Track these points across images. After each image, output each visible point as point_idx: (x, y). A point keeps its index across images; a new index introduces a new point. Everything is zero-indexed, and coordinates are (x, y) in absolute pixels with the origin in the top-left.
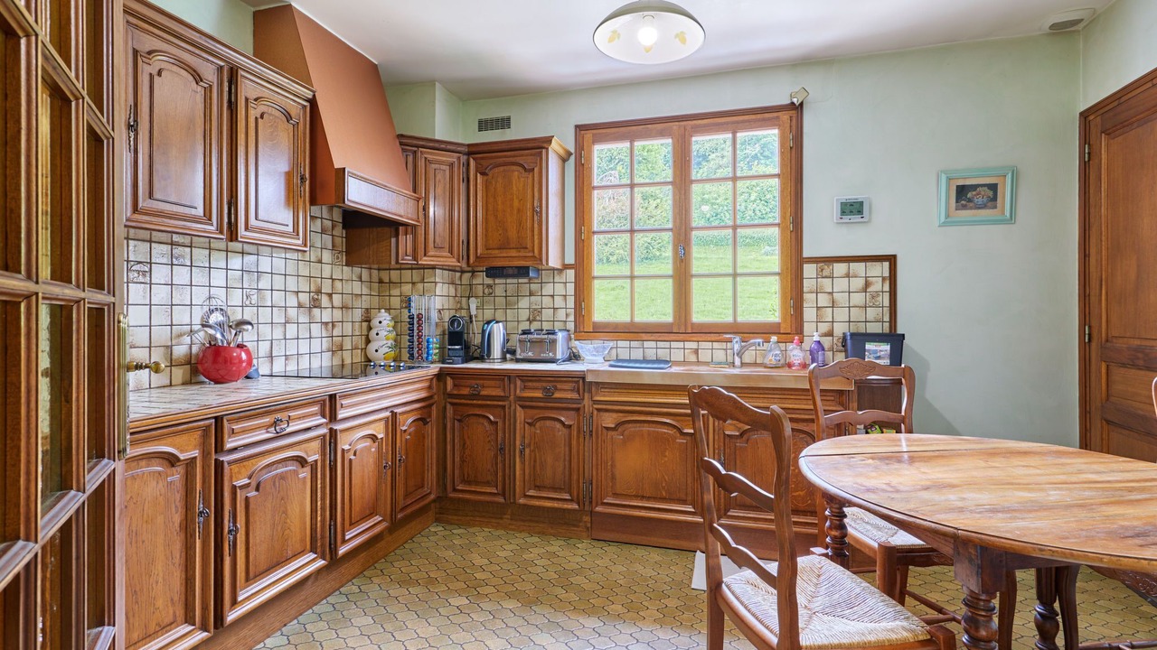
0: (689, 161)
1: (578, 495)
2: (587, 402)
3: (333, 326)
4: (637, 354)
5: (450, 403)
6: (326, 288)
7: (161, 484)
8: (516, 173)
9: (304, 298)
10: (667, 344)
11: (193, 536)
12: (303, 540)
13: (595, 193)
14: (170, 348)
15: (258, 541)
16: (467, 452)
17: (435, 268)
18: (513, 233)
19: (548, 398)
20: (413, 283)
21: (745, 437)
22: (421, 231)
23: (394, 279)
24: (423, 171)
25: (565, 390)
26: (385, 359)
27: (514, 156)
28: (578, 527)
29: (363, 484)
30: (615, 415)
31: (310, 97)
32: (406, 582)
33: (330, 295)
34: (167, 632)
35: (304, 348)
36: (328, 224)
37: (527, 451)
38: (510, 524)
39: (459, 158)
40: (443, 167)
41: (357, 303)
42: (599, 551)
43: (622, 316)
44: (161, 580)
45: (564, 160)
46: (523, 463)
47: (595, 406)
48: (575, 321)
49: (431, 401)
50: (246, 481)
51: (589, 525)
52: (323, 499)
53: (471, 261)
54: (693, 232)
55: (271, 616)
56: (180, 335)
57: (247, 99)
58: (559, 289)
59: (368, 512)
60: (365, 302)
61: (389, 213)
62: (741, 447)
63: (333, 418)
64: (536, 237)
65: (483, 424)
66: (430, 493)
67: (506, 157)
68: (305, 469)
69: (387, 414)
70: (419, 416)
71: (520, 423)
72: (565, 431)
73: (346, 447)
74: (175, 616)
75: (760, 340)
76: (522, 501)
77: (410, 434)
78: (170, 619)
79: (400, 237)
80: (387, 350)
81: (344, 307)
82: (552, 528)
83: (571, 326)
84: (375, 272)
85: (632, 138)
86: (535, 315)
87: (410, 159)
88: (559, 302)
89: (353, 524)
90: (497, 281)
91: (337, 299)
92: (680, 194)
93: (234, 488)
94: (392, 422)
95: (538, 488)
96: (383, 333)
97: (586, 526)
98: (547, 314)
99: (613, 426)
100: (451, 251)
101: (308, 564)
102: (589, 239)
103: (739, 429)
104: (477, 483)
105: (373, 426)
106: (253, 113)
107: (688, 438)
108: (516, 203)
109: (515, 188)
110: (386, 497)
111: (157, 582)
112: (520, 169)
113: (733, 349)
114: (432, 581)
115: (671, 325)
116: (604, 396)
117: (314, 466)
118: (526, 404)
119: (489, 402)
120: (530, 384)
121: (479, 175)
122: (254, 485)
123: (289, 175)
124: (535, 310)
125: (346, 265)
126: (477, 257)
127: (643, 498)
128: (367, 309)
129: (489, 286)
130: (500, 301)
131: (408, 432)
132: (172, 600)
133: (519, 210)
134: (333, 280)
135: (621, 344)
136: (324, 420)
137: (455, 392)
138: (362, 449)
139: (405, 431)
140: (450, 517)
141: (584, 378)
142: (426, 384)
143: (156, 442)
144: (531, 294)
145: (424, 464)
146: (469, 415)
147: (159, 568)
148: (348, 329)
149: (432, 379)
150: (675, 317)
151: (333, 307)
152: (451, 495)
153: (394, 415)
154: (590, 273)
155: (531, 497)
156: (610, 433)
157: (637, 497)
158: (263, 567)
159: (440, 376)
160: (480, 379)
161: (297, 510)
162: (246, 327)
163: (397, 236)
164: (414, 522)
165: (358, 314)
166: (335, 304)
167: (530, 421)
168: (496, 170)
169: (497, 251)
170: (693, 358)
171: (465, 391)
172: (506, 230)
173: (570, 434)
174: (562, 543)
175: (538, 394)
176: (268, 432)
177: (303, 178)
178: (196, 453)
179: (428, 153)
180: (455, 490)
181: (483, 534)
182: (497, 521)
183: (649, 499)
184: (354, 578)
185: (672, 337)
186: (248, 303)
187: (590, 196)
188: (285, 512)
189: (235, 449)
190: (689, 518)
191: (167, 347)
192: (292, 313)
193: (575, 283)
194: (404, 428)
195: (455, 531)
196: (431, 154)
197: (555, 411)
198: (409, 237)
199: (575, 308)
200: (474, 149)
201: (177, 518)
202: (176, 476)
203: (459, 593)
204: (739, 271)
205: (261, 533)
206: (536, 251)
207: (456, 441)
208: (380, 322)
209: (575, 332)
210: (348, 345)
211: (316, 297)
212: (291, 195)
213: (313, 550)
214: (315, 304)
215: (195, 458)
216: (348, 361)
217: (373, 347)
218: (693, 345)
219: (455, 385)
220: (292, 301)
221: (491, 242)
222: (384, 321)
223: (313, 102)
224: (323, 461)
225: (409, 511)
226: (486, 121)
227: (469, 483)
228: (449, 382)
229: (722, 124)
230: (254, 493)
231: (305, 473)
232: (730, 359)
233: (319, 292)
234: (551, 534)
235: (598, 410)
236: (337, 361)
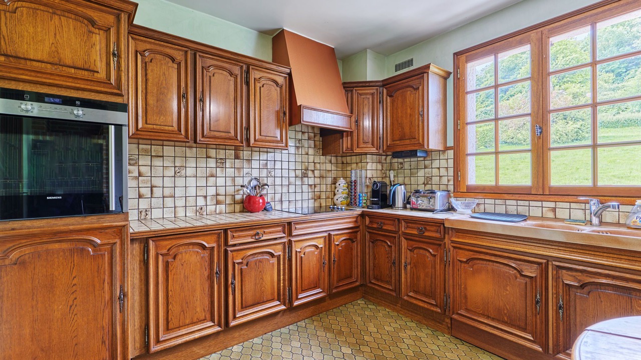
0: (546, 58)
1: (440, 303)
2: (446, 240)
3: (315, 186)
4: (501, 209)
5: (368, 231)
6: (311, 167)
7: (198, 257)
8: (409, 93)
9: (299, 173)
10: (527, 203)
11: (213, 282)
12: (273, 294)
13: (469, 97)
14: (234, 196)
15: (247, 290)
16: (376, 261)
17: (367, 154)
18: (407, 130)
19: (421, 235)
20: (357, 163)
21: (586, 289)
22: (355, 134)
23: (349, 162)
24: (357, 100)
25: (432, 231)
26: (341, 204)
27: (408, 82)
28: (443, 324)
29: (309, 270)
30: (467, 253)
31: (289, 72)
32: (328, 329)
33: (313, 171)
34: (202, 323)
35: (299, 197)
36: (312, 135)
37: (409, 267)
38: (401, 310)
39: (377, 89)
40: (368, 96)
41: (329, 175)
42: (452, 346)
43: (489, 181)
44: (199, 299)
45: (445, 78)
46: (406, 274)
47: (452, 244)
48: (454, 185)
49: (357, 230)
50: (241, 261)
51: (450, 325)
52: (284, 275)
53: (385, 149)
54: (551, 114)
55: (258, 327)
56: (238, 190)
57: (255, 79)
58: (443, 163)
59: (312, 286)
60: (334, 174)
61: (339, 127)
62: (581, 297)
63: (290, 234)
64: (421, 131)
65: (384, 246)
66: (356, 281)
67: (403, 83)
68: (274, 259)
69: (326, 234)
70: (348, 237)
71: (404, 249)
72: (432, 258)
73: (298, 250)
74: (205, 317)
75: (616, 204)
76: (405, 298)
77: (341, 247)
78: (204, 318)
79: (344, 138)
80: (342, 199)
81: (321, 177)
82: (425, 320)
83: (451, 188)
84: (339, 158)
85: (496, 52)
86: (428, 180)
87: (350, 95)
88: (443, 172)
89: (303, 291)
90: (406, 160)
91: (317, 173)
92: (538, 85)
93: (234, 264)
94: (329, 239)
95: (416, 292)
96: (340, 191)
97: (447, 326)
98: (435, 180)
99: (465, 260)
100: (373, 144)
101: (276, 306)
102: (463, 128)
103: (579, 281)
104: (382, 281)
105: (316, 240)
106: (258, 85)
107: (527, 279)
108: (409, 111)
109: (408, 102)
110: (324, 279)
111: (197, 300)
112: (411, 89)
113: (590, 209)
114: (341, 333)
115: (530, 188)
116: (458, 238)
117: (279, 257)
118: (408, 237)
119: (387, 234)
120: (410, 225)
121: (388, 97)
122: (245, 262)
123: (278, 112)
124: (428, 177)
125: (322, 155)
126: (387, 146)
127: (488, 317)
128: (335, 178)
129: (401, 163)
130: (407, 172)
131: (340, 245)
132: (204, 309)
133: (410, 115)
134: (315, 163)
135: (487, 201)
136: (284, 235)
137: (370, 226)
138: (309, 252)
139: (338, 245)
140: (370, 297)
141: (444, 224)
142: (354, 220)
143: (196, 238)
144: (425, 167)
145: (352, 264)
146: (377, 240)
147: (198, 293)
148: (324, 188)
149: (358, 217)
150: (533, 182)
151: (314, 177)
152: (369, 285)
153: (330, 235)
154: (464, 152)
155: (411, 297)
156: (463, 265)
157: (483, 315)
158: (250, 303)
159: (363, 215)
160: (383, 219)
161: (269, 279)
162: (265, 187)
163: (342, 138)
164: (347, 296)
165: (329, 181)
166: (316, 176)
167: (410, 248)
168: (398, 92)
169: (398, 142)
170: (551, 215)
171: (375, 226)
172: (403, 128)
173: (435, 261)
174: (429, 332)
175: (415, 232)
176: (252, 238)
177: (285, 113)
178: (214, 245)
179: (359, 90)
180: (370, 282)
181: (384, 312)
182: (394, 306)
183: (493, 319)
184: (307, 318)
185: (531, 197)
186: (269, 175)
187: (464, 99)
188: (262, 279)
189: (234, 245)
190: (528, 344)
191: (233, 195)
192: (292, 180)
193: (454, 159)
194: (337, 243)
195: (369, 306)
196: (361, 90)
197: (425, 244)
198: (349, 138)
199: (454, 176)
200: (385, 83)
201: (206, 273)
202: (206, 254)
203: (349, 345)
204: (599, 141)
205: (249, 286)
206: (421, 140)
207: (371, 254)
208: (339, 185)
209: (454, 192)
210: (323, 196)
211: (305, 172)
212: (279, 123)
213: (279, 300)
214: (305, 175)
215: (214, 247)
216: (323, 204)
217: (336, 197)
218: (552, 205)
219: (370, 222)
220: (292, 174)
221: (395, 136)
222: (342, 183)
223: (290, 75)
224: (284, 256)
225: (341, 289)
226: (399, 65)
227: (378, 280)
228: (367, 219)
229: (580, 20)
230: (246, 267)
231: (275, 260)
232: (588, 218)
233: (307, 169)
234: (424, 324)
235: (454, 247)
236: (317, 204)
